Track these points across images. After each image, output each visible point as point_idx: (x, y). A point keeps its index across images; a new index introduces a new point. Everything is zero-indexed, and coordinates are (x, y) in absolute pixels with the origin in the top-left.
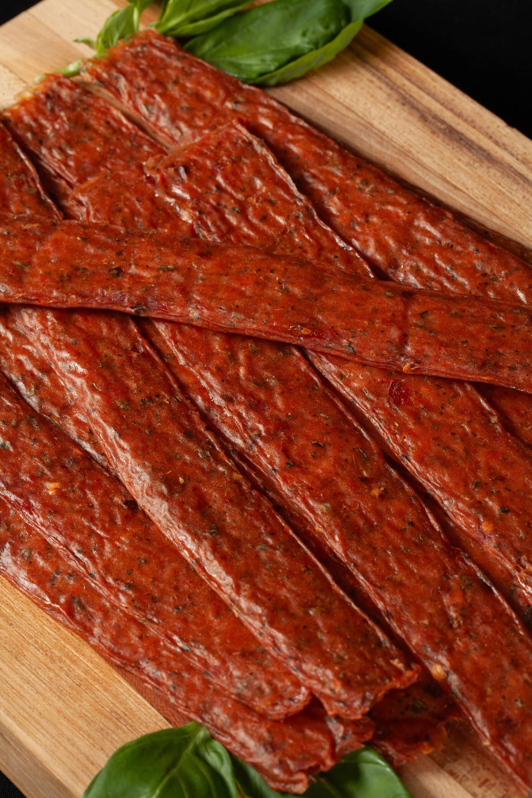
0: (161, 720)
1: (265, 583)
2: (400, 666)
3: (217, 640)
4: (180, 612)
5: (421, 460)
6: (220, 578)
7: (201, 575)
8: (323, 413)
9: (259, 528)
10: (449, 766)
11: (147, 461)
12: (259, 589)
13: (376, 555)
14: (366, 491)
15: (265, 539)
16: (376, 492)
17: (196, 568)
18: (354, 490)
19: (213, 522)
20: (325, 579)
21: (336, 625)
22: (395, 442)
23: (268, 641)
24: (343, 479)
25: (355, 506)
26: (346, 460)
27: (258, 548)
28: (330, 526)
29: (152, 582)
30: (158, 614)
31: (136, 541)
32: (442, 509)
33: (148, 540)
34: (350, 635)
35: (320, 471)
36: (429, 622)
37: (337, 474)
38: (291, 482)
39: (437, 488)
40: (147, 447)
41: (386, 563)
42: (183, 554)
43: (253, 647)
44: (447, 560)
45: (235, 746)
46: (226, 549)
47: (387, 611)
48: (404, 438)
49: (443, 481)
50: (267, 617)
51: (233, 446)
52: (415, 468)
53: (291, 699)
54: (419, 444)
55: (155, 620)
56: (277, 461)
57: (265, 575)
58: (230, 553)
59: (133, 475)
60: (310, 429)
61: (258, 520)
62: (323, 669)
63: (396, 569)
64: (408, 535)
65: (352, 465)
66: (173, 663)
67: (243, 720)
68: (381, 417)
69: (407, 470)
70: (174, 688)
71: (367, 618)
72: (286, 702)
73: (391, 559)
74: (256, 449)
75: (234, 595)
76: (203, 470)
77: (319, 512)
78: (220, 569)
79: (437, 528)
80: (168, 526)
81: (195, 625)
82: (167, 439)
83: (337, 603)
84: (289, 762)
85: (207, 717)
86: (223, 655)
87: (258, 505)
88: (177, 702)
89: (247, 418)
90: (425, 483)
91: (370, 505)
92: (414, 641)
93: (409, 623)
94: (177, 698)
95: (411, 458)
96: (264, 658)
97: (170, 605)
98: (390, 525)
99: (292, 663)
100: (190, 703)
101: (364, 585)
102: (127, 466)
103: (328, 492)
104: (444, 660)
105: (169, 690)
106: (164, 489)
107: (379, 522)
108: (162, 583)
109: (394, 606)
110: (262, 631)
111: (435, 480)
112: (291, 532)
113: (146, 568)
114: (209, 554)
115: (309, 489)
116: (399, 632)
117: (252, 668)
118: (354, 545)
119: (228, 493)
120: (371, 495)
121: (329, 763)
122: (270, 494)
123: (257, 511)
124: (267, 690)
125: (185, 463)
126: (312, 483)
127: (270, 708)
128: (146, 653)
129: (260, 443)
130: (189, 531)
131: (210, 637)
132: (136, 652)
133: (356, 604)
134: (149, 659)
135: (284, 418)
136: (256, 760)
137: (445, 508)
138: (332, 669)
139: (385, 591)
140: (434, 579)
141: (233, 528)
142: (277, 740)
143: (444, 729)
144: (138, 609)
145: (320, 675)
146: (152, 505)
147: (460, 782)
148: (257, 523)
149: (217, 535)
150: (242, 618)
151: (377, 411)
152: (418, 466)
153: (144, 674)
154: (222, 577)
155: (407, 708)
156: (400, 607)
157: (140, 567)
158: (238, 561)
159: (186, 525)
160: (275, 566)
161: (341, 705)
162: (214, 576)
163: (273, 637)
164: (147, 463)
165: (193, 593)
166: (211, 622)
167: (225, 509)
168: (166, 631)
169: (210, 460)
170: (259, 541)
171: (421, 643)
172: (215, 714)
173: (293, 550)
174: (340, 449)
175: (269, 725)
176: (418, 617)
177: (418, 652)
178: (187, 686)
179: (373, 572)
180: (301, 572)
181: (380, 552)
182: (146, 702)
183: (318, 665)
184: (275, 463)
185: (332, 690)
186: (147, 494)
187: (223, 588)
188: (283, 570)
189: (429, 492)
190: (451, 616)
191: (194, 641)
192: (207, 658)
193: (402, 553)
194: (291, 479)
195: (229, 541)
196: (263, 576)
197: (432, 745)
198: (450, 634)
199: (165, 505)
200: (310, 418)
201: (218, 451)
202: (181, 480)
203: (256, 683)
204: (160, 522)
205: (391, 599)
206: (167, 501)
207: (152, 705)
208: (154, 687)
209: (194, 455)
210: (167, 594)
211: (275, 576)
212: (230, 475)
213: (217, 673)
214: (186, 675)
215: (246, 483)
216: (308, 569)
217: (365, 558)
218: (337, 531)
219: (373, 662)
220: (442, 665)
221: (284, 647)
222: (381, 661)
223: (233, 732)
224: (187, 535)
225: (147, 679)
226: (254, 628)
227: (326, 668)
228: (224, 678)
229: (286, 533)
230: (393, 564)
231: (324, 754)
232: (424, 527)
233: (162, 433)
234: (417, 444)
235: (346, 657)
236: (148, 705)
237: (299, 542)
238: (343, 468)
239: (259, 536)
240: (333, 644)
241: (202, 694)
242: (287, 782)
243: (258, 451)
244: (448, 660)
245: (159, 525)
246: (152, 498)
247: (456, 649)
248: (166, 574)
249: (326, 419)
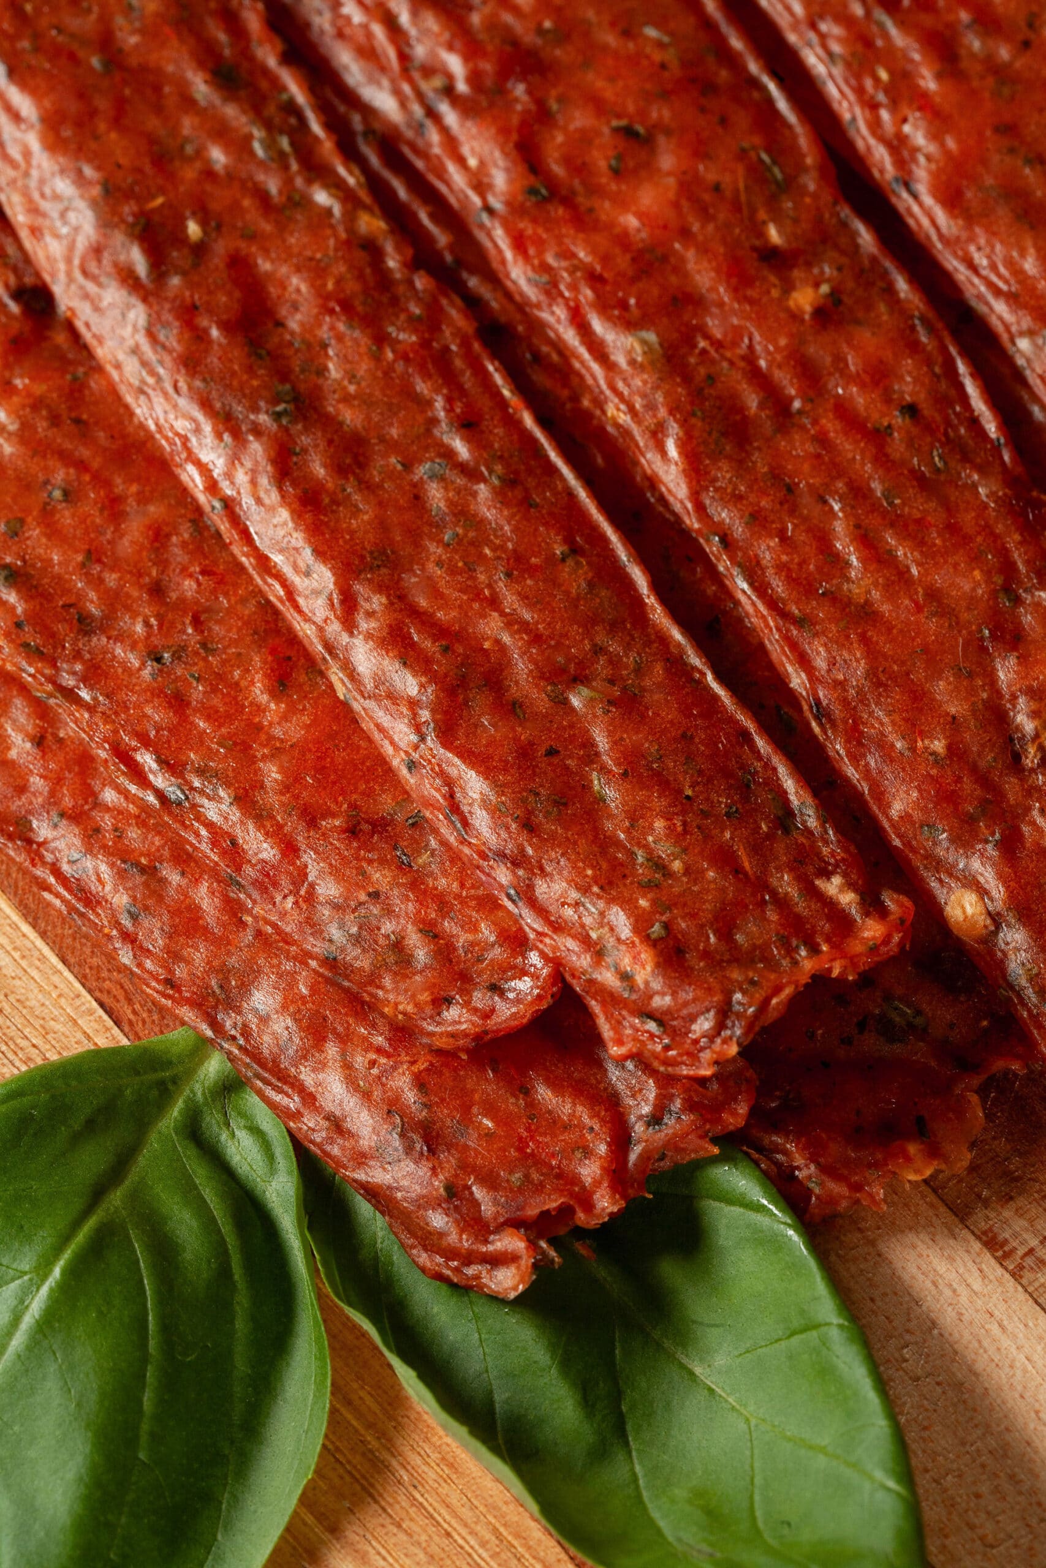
0: (91, 1012)
1: (436, 594)
2: (848, 899)
3: (272, 773)
4: (162, 671)
5: (951, 198)
6: (295, 567)
7: (236, 549)
8: (657, 25)
9: (429, 403)
10: (981, 1219)
11: (89, 161)
12: (415, 613)
13: (793, 511)
14: (775, 293)
15: (446, 439)
16: (804, 299)
17: (224, 527)
18: (736, 290)
19: (284, 375)
20: (628, 584)
21: (650, 747)
22: (874, 133)
23: (433, 790)
24: (704, 250)
25: (735, 344)
26: (717, 188)
27: (422, 470)
28: (651, 407)
29: (83, 565)
30: (94, 674)
31: (42, 426)
32: (1009, 361)
33: (78, 421)
34: (692, 786)
35: (632, 221)
36: (949, 747)
37: (685, 233)
38: (540, 253)
39: (997, 292)
40: (93, 113)
41: (823, 541)
42: (184, 477)
43: (386, 803)
44: (1017, 537)
45: (311, 1124)
46: (319, 470)
47: (818, 702)
48: (905, 120)
49: (1018, 272)
50: (433, 711)
51: (365, 120)
52: (933, 222)
53: (496, 989)
54: (951, 143)
55: (85, 694)
56: (500, 179)
57: (439, 563)
58: (330, 485)
59: (45, 206)
60: (611, 79)
61: (426, 376)
62: (601, 904)
63: (854, 560)
64: (897, 445)
65: (736, 207)
66: (133, 834)
67: (344, 1039)
68: (836, 48)
69: (906, 226)
70: (134, 917)
71: (750, 726)
72: (479, 999)
73: (839, 527)
74: (434, 136)
75: (334, 628)
76: (262, 197)
77: (621, 360)
78: (298, 539)
79: (992, 428)
80: (143, 382)
81: (208, 718)
82: (157, 89)
83: (659, 669)
84: (478, 1192)
85: (229, 1022)
86: (293, 825)
87: (432, 322)
88: (140, 965)
89: (413, 32)
90: (961, 273)
91: (783, 342)
92: (897, 808)
93: (883, 746)
94: (140, 950)
95: (922, 188)
96: (418, 846)
97: (133, 647)
98: (843, 411)
99: (503, 875)
100: (180, 972)
101: (750, 609)
102: (27, 174)
103: (655, 291)
104: (988, 876)
105: (117, 924)
106: (138, 259)
107: (806, 399)
108: (112, 570)
109: (840, 685)
110: (416, 756)
111: (993, 267)
112: (528, 420)
113: (66, 518)
114: (264, 481)
115: (594, 279)
116: (851, 772)
117: (380, 877)
118: (724, 473)
119: (339, 282)
120: (788, 310)
121: (606, 1203)
122: (473, 282)
123: (425, 344)
124: (422, 955)
125: (209, 174)
126: (605, 259)
127: (429, 1010)
128: (52, 793)
129: (451, 117)
130: (205, 404)
131: (253, 760)
132: (22, 789)
133: (719, 677)
134: (62, 815)
135: (529, 39)
136: (378, 1175)
137: (1020, 362)
138: (629, 905)
139: (816, 635)
140: (972, 601)
141: (347, 399)
142: (447, 1117)
143: (974, 1098)
144: (34, 654)
145: (588, 921)
146: (97, 309)
147: (1016, 1275)
148: (422, 387)
149: (294, 421)
150: (356, 706)
151: (824, 27)
152: (941, 216)
153: (44, 863)
154: (302, 565)
155: (862, 1026)
156: (860, 691)
157: (47, 514)
158: (356, 512)
159: (198, 383)
160: (471, 534)
161: (652, 1026)
162: (277, 558)
163: (449, 783)
164: (88, 171)
165: (208, 610)
166: (260, 709)
167: (324, 333)
168: (115, 732)
169: (286, 167)
170: (426, 448)
171: (917, 815)
172: (255, 1011)
173: (531, 482)
174: (700, 150)
175: (422, 1065)
176: (913, 728)
177: (907, 844)
178: (174, 913)
179: (781, 567)
180: (550, 559)
181: (806, 501)
182: (46, 951)
183: (585, 890)
184: (490, 186)
185: (626, 977)
186: (85, 273)
187: (301, 601)
188: (494, 549)
189: (974, 303)
190: (1019, 728)
191: (201, 772)
192: (238, 832)
193: (875, 507)
194: (540, 244)
195: (330, 442)
196: (431, 567)
197: (934, 1152)
198: (1011, 788)
199: (138, 314)
200: (610, 39)
201: (316, 138)
202: (193, 229)
203: (388, 927)
204: (118, 366)
205: (832, 663)
206: (145, 300)
207: (64, 961)
208: (72, 909)
209: (240, 146)
210: (128, 608)
211: (470, 569)
212: (350, 218)
213: (266, 883)
214: (174, 877)
215: (398, 248)
216: (575, 551)
217: (757, 520)
218: (674, 429)
219: (762, 885)
220: (982, 892)
221: (481, 820)
222: (786, 884)
223: (307, 1077)
224: (200, 416)
225: (52, 880)
226: (392, 743)
227: (611, 901)
228: (289, 902)
229: (513, 423)
230: (844, 544)
231: (589, 1171)
232: (948, 423)
233: (144, 69)
234: (943, 145)
235: (677, 865)
236: (54, 960)
237: (553, 456)
238: (704, 212)
239: (428, 432)
240: (635, 816)
241: (221, 942)
242: (469, 1258)
243: (442, 144)
244: (1000, 876)
245: (115, 375)
246: (100, 285)
247: (1029, 842)
248: (126, 541)
249: (660, 45)
